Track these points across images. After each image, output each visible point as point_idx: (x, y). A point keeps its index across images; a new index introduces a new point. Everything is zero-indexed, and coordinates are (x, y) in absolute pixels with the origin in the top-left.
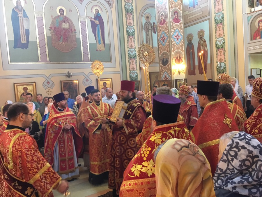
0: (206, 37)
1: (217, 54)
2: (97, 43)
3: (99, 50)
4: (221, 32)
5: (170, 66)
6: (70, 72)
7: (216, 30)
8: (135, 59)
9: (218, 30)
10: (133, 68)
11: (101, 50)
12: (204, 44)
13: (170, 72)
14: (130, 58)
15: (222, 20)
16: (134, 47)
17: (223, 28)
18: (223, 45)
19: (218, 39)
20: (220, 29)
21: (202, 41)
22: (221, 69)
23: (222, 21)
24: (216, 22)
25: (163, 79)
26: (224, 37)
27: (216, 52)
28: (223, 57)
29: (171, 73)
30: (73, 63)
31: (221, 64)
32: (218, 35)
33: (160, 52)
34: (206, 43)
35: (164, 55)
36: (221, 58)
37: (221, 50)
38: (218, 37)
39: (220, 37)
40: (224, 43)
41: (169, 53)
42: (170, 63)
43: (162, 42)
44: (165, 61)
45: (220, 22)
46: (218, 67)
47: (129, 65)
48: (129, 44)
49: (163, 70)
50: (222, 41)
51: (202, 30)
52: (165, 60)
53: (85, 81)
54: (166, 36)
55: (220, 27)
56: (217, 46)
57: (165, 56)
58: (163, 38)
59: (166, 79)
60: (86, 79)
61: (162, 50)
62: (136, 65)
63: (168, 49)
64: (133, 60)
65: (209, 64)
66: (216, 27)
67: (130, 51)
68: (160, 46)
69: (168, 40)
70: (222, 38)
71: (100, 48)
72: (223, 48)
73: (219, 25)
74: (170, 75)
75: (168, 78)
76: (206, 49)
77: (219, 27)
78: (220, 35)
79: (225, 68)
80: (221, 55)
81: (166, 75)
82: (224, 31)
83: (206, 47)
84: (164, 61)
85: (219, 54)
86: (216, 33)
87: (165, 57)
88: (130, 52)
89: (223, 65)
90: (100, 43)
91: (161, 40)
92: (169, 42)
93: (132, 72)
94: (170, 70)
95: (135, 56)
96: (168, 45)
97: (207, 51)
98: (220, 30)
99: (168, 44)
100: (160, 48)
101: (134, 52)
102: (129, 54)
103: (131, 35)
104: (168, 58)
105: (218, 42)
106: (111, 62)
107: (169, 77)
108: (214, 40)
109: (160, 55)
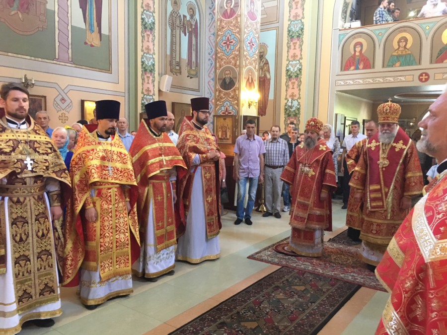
0: (270, 57)
1: (287, 86)
2: (86, 30)
3: (89, 43)
4: (297, 52)
5: (237, 92)
6: (29, 77)
7: (289, 47)
8: (153, 75)
9: (292, 47)
10: (148, 90)
11: (93, 44)
12: (265, 68)
13: (236, 102)
14: (145, 70)
15: (300, 32)
16: (152, 51)
17: (301, 46)
18: (298, 72)
19: (291, 63)
20: (295, 46)
21: (263, 62)
22: (292, 110)
23: (300, 34)
24: (290, 34)
25: (221, 114)
26: (301, 61)
27: (286, 82)
28: (296, 92)
29: (238, 104)
30: (37, 59)
31: (292, 103)
32: (292, 57)
33: (218, 65)
34: (269, 67)
35: (227, 72)
36: (293, 93)
37: (294, 81)
38: (290, 59)
39: (294, 60)
40: (300, 70)
41: (238, 69)
42: (238, 86)
43: (224, 49)
44: (227, 83)
45: (296, 36)
46: (286, 107)
47: (142, 84)
48: (143, 43)
49: (221, 98)
50: (298, 66)
51: (265, 44)
52: (228, 81)
53: (58, 100)
54: (235, 39)
55: (296, 43)
56: (289, 73)
57: (228, 74)
58: (228, 43)
59: (227, 113)
60: (60, 97)
61: (223, 62)
62: (154, 86)
63: (236, 62)
64: (149, 75)
65: (271, 100)
66: (289, 42)
67: (146, 57)
68: (219, 55)
69: (239, 46)
70: (298, 62)
71: (91, 40)
72: (298, 77)
73: (295, 40)
74: (236, 107)
75: (231, 111)
76: (268, 77)
77: (293, 43)
78: (294, 56)
79: (298, 109)
80: (293, 88)
81: (227, 106)
82: (301, 50)
83: (269, 72)
84: (225, 83)
85: (291, 86)
86: (288, 51)
87: (229, 76)
88: (145, 59)
89: (295, 103)
90: (92, 31)
91: (222, 44)
92: (239, 50)
93: (145, 96)
94: (237, 98)
95: (153, 68)
96: (236, 56)
97: (270, 79)
98: (295, 49)
99: (237, 53)
100: (219, 58)
101: (152, 60)
102: (143, 63)
103: (148, 29)
104: (236, 78)
105: (290, 67)
106: (110, 72)
107: (234, 110)
108: (285, 63)
109: (217, 71)
